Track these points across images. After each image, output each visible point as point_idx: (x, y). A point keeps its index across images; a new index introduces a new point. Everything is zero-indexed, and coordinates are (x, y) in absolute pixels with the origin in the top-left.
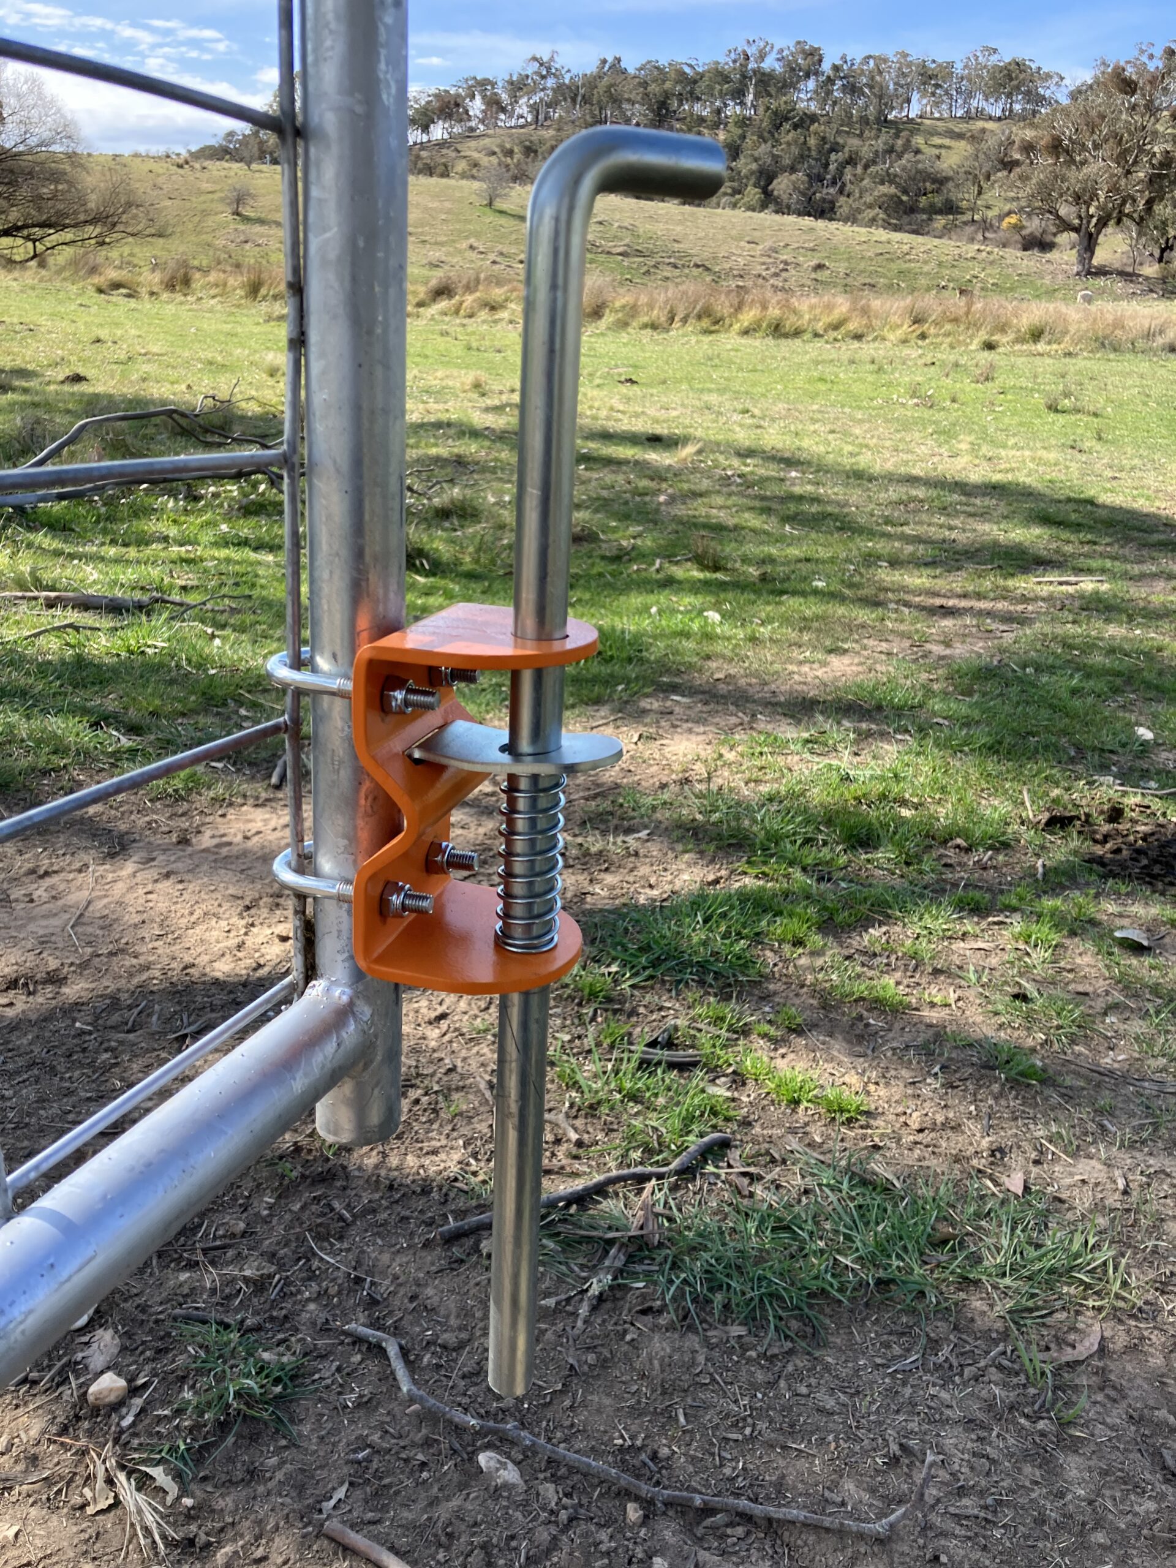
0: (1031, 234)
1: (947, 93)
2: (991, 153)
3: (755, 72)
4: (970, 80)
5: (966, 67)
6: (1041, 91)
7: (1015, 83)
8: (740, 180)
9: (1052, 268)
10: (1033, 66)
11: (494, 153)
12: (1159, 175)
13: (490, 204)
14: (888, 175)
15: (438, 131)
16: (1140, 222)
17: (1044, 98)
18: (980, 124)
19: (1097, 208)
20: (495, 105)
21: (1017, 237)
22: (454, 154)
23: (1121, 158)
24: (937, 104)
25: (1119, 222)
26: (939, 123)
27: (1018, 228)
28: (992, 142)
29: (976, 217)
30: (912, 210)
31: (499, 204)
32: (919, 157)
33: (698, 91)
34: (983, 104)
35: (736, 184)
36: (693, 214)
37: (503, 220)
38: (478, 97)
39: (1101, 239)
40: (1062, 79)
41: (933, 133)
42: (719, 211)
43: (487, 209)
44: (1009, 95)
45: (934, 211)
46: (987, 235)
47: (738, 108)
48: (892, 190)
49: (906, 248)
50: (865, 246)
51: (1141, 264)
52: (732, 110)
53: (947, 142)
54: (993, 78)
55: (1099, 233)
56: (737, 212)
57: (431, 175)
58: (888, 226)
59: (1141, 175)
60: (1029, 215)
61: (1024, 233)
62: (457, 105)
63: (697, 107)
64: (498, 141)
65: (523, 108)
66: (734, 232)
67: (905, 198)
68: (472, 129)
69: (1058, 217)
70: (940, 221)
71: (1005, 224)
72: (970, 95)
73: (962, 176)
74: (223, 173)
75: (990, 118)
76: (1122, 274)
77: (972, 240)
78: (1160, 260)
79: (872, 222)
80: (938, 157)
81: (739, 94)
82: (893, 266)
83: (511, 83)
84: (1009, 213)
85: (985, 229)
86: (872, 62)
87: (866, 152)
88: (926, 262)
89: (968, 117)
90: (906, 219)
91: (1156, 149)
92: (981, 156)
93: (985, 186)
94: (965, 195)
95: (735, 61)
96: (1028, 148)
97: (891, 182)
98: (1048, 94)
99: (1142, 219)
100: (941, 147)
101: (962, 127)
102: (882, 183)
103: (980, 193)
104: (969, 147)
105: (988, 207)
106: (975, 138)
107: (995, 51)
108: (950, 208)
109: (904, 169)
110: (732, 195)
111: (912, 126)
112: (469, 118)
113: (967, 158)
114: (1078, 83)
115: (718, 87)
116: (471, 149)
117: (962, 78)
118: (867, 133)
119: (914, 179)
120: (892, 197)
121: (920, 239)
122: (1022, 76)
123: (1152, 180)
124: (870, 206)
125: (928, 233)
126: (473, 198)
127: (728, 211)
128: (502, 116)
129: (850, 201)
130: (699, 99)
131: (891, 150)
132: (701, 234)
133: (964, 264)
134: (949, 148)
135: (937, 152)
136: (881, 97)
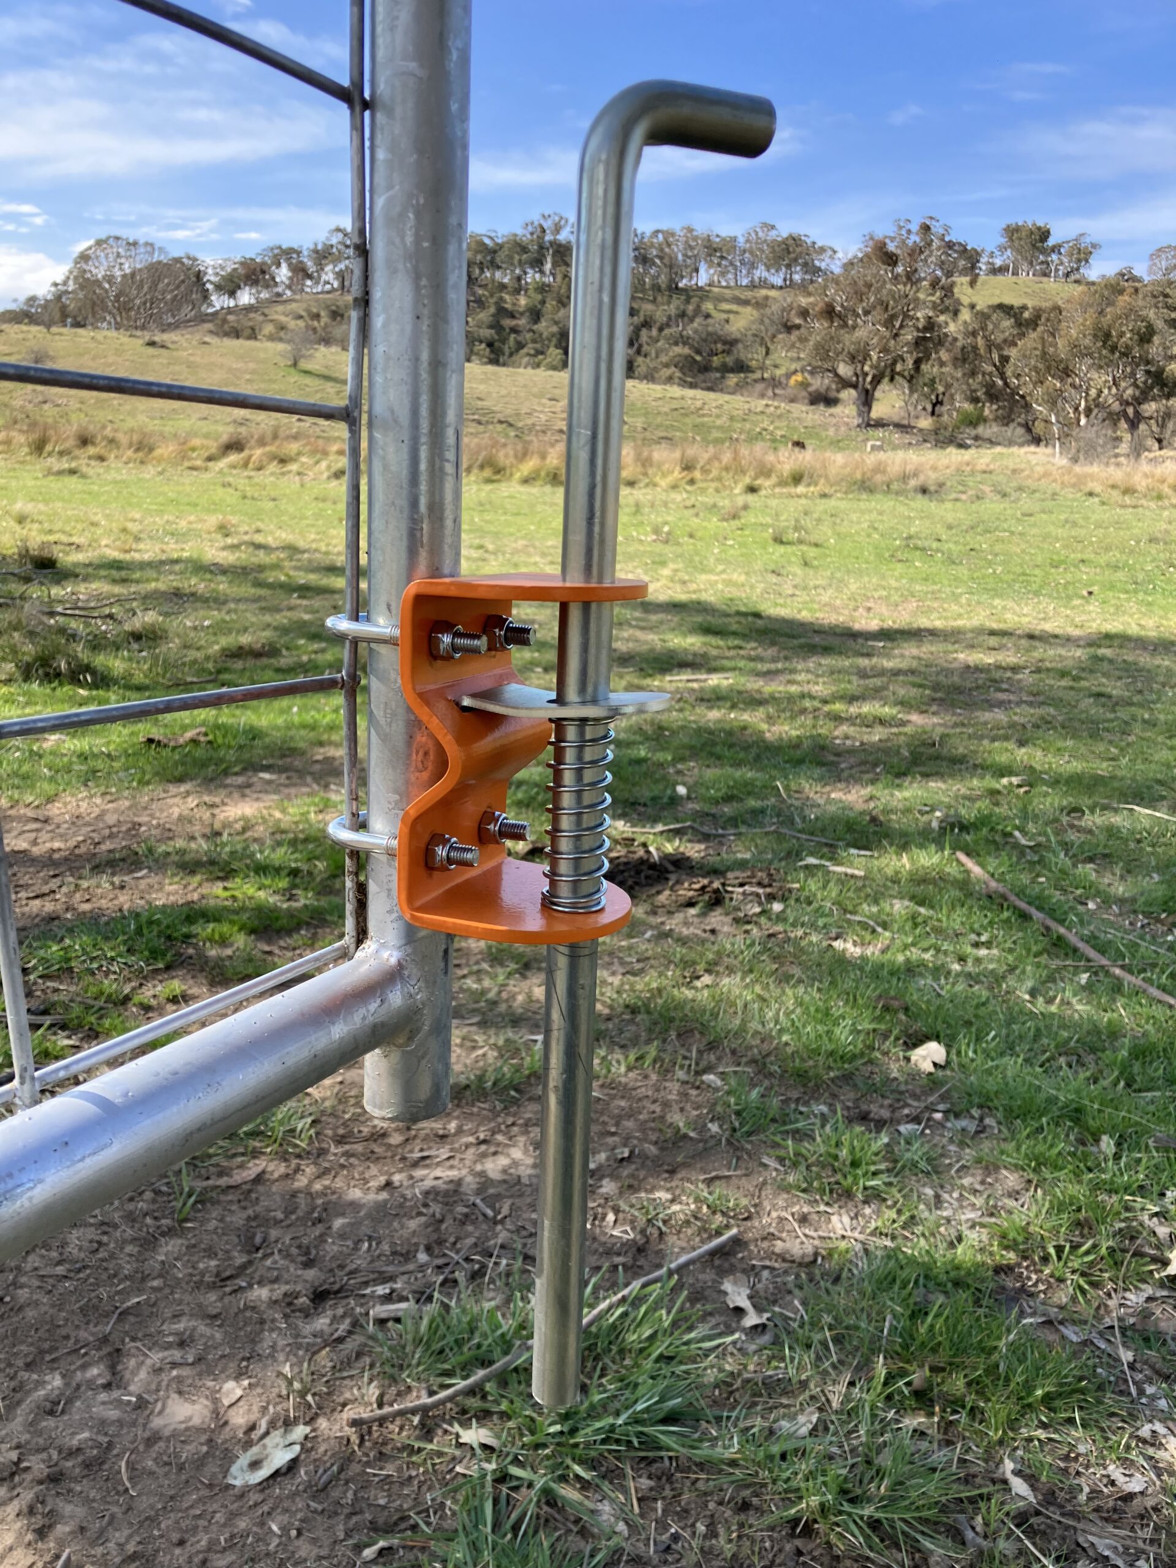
0: (817, 391)
1: (732, 264)
2: (775, 318)
3: (551, 243)
4: (751, 253)
5: (748, 241)
6: (817, 263)
7: (792, 256)
8: (542, 340)
9: (834, 421)
10: (809, 241)
11: (301, 317)
12: (925, 338)
13: (295, 365)
14: (682, 336)
15: (245, 297)
16: (910, 380)
17: (820, 269)
18: (764, 292)
19: (871, 367)
20: (300, 272)
21: (804, 394)
22: (261, 318)
23: (889, 323)
24: (723, 274)
25: (892, 379)
26: (727, 291)
27: (804, 385)
28: (775, 308)
29: (766, 375)
30: (706, 368)
31: (304, 364)
32: (710, 321)
33: (498, 260)
34: (765, 274)
35: (538, 346)
36: (494, 374)
37: (308, 380)
38: (284, 266)
39: (878, 394)
40: (835, 252)
41: (721, 299)
42: (521, 370)
43: (292, 370)
44: (788, 266)
45: (725, 369)
46: (777, 391)
47: (537, 276)
48: (686, 351)
49: (699, 404)
50: (660, 403)
51: (917, 417)
52: (531, 277)
53: (734, 307)
54: (774, 251)
55: (874, 389)
56: (538, 371)
57: (238, 337)
58: (683, 384)
59: (910, 337)
60: (812, 373)
61: (811, 389)
62: (263, 272)
63: (498, 275)
64: (304, 305)
65: (329, 274)
66: (535, 390)
67: (698, 358)
68: (279, 295)
69: (837, 375)
70: (733, 379)
71: (792, 381)
72: (753, 266)
73: (750, 338)
74: (21, 336)
75: (773, 287)
76: (897, 426)
77: (762, 396)
78: (933, 413)
79: (670, 380)
80: (727, 321)
81: (537, 263)
82: (688, 420)
83: (316, 251)
84: (795, 372)
85: (774, 387)
86: (660, 236)
87: (660, 316)
88: (718, 416)
89: (753, 286)
90: (701, 377)
91: (919, 315)
92: (767, 321)
93: (772, 347)
94: (754, 356)
95: (532, 234)
96: (804, 313)
97: (684, 344)
98: (823, 266)
99: (912, 377)
100: (729, 312)
101: (748, 294)
102: (676, 344)
103: (767, 353)
104: (755, 312)
105: (776, 366)
106: (761, 305)
107: (773, 227)
108: (741, 367)
109: (696, 331)
110: (535, 356)
111: (702, 293)
112: (276, 284)
113: (753, 322)
114: (850, 256)
115: (517, 257)
116: (278, 313)
117: (744, 251)
118: (659, 299)
119: (705, 340)
120: (687, 357)
121: (712, 395)
122: (799, 250)
123: (918, 342)
124: (667, 366)
125: (721, 390)
126: (278, 359)
127: (530, 371)
128: (309, 282)
129: (648, 360)
130: (499, 267)
131: (683, 315)
132: (504, 392)
133: (754, 418)
134: (737, 313)
135: (725, 316)
136: (671, 267)
